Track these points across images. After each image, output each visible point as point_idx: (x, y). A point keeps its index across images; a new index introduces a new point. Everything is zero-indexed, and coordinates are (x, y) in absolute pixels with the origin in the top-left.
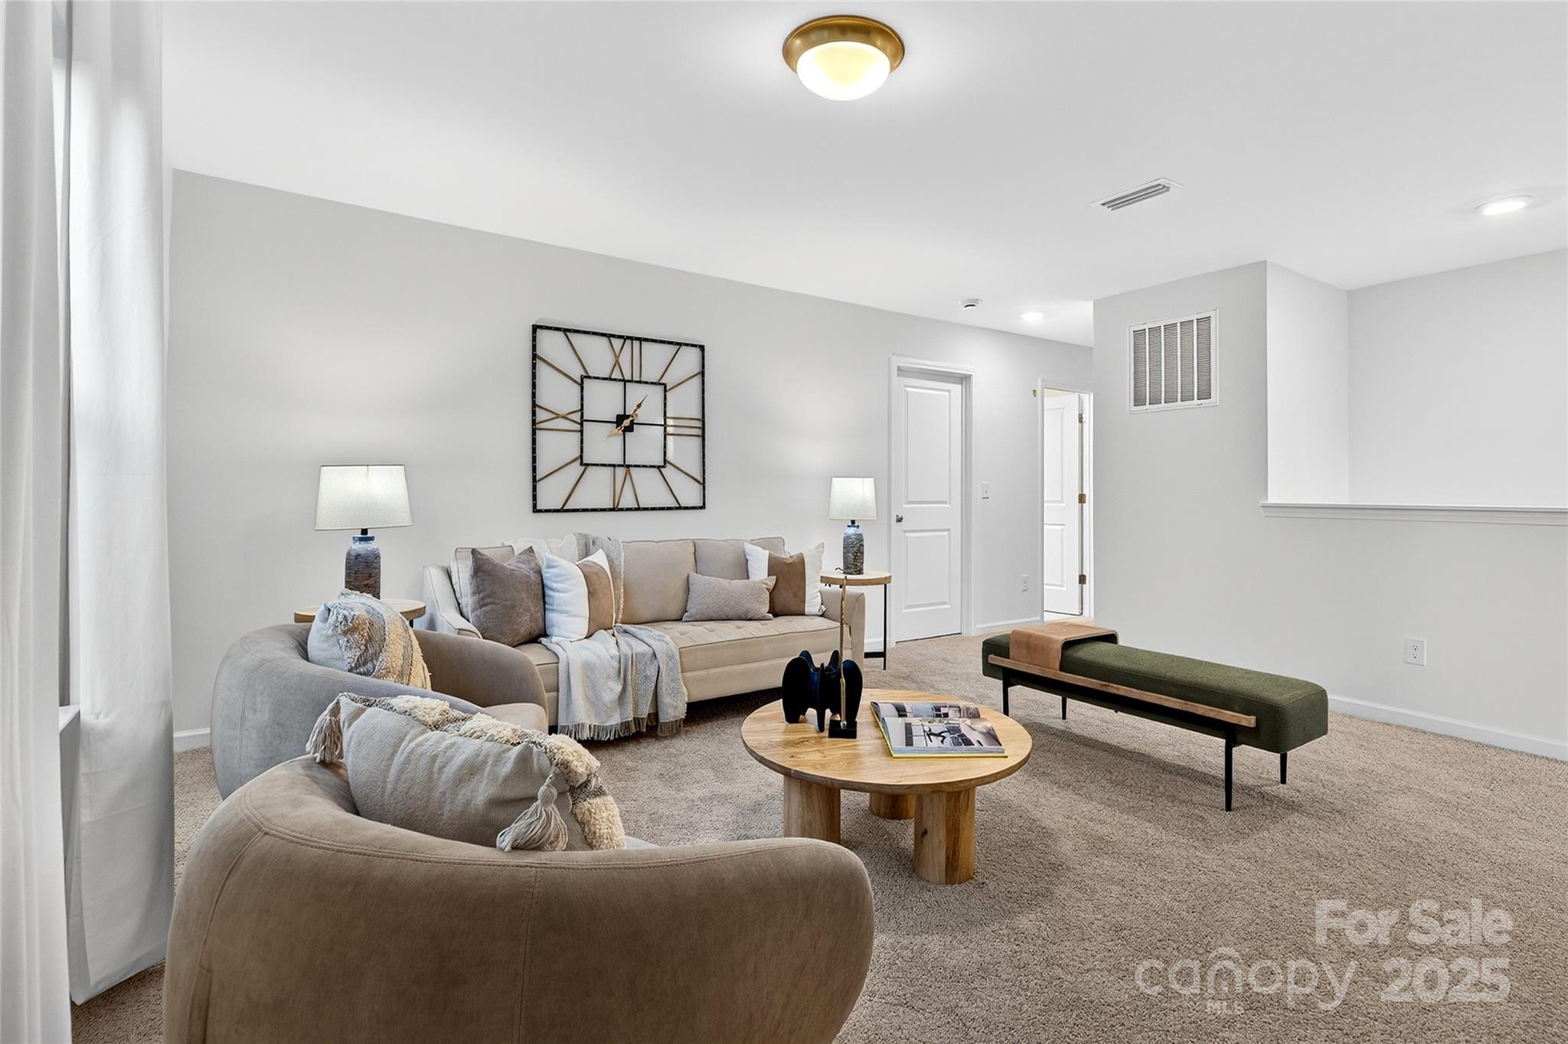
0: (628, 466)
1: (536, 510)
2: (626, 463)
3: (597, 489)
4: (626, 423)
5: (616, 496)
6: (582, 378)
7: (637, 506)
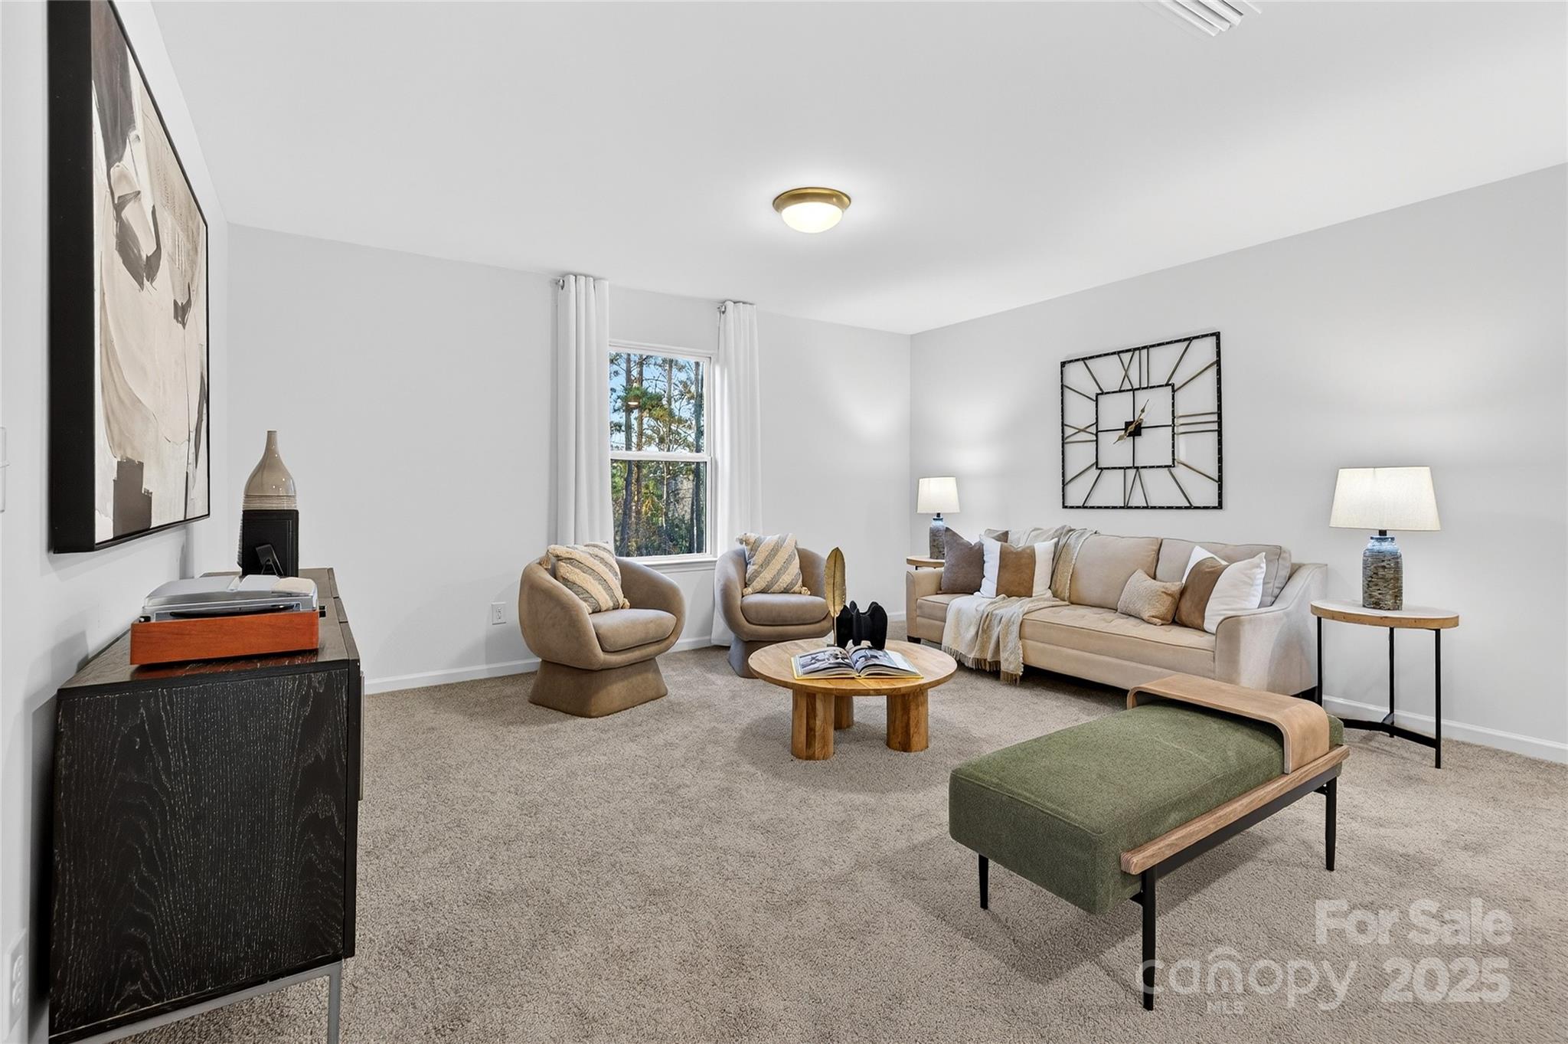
0: (1137, 468)
1: (1065, 507)
2: (1135, 465)
3: (1111, 489)
4: (1131, 428)
5: (1127, 494)
6: (1097, 395)
7: (1146, 505)
